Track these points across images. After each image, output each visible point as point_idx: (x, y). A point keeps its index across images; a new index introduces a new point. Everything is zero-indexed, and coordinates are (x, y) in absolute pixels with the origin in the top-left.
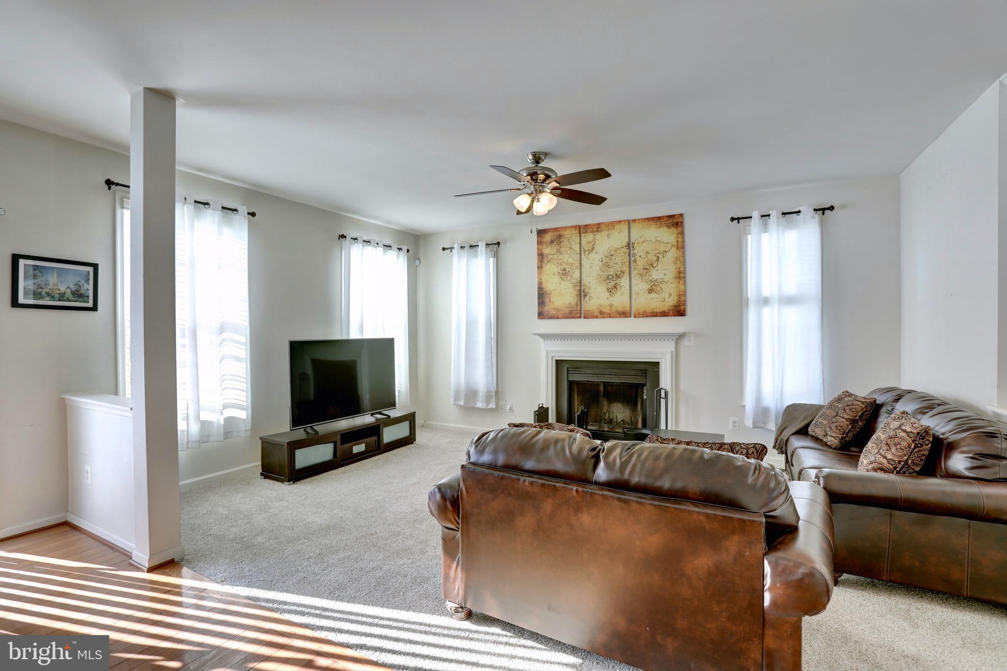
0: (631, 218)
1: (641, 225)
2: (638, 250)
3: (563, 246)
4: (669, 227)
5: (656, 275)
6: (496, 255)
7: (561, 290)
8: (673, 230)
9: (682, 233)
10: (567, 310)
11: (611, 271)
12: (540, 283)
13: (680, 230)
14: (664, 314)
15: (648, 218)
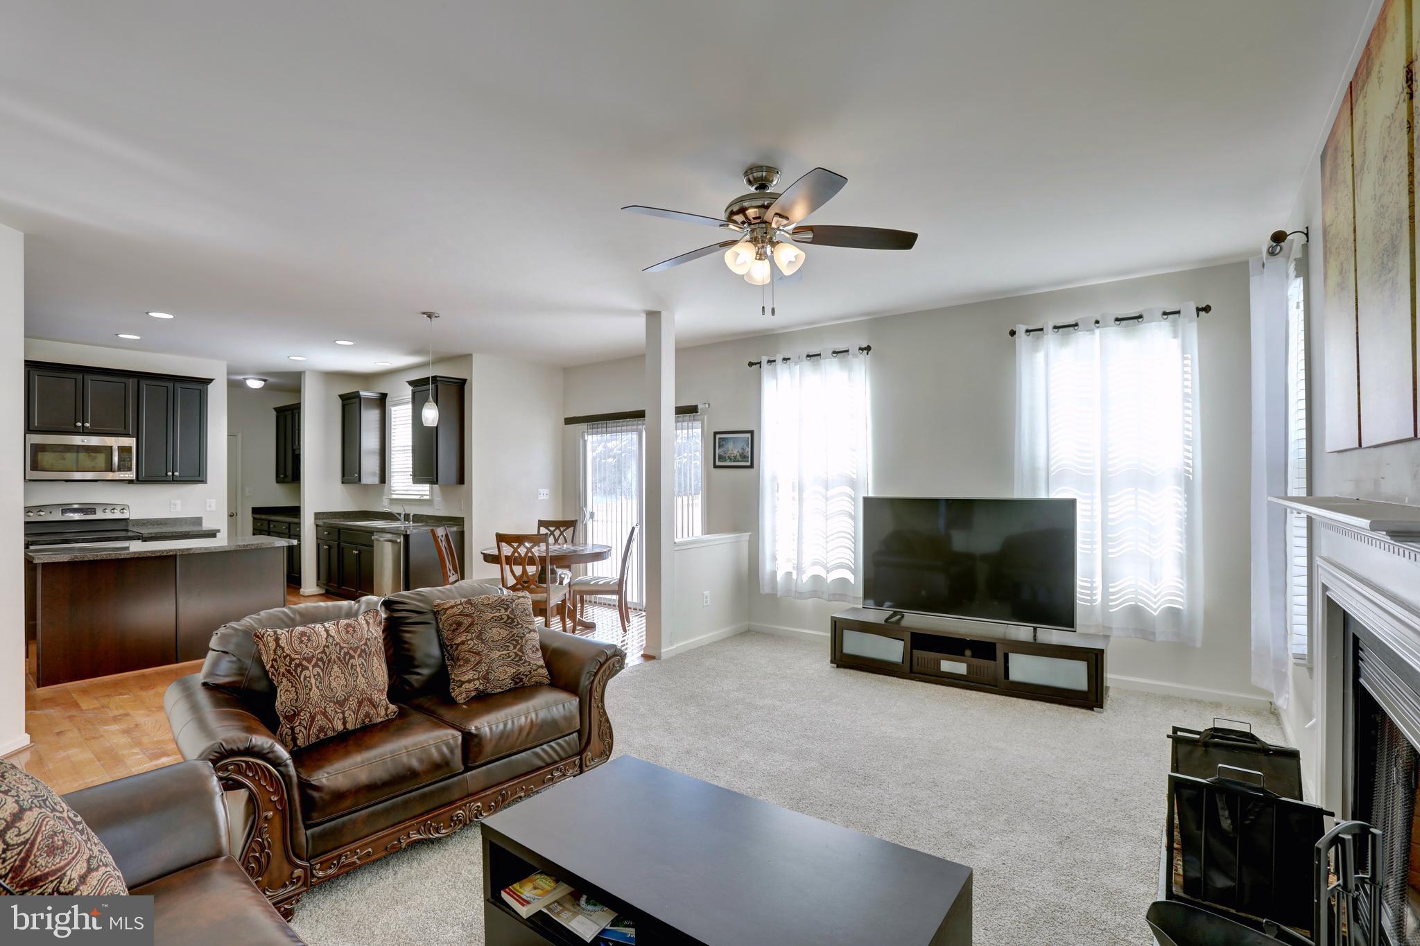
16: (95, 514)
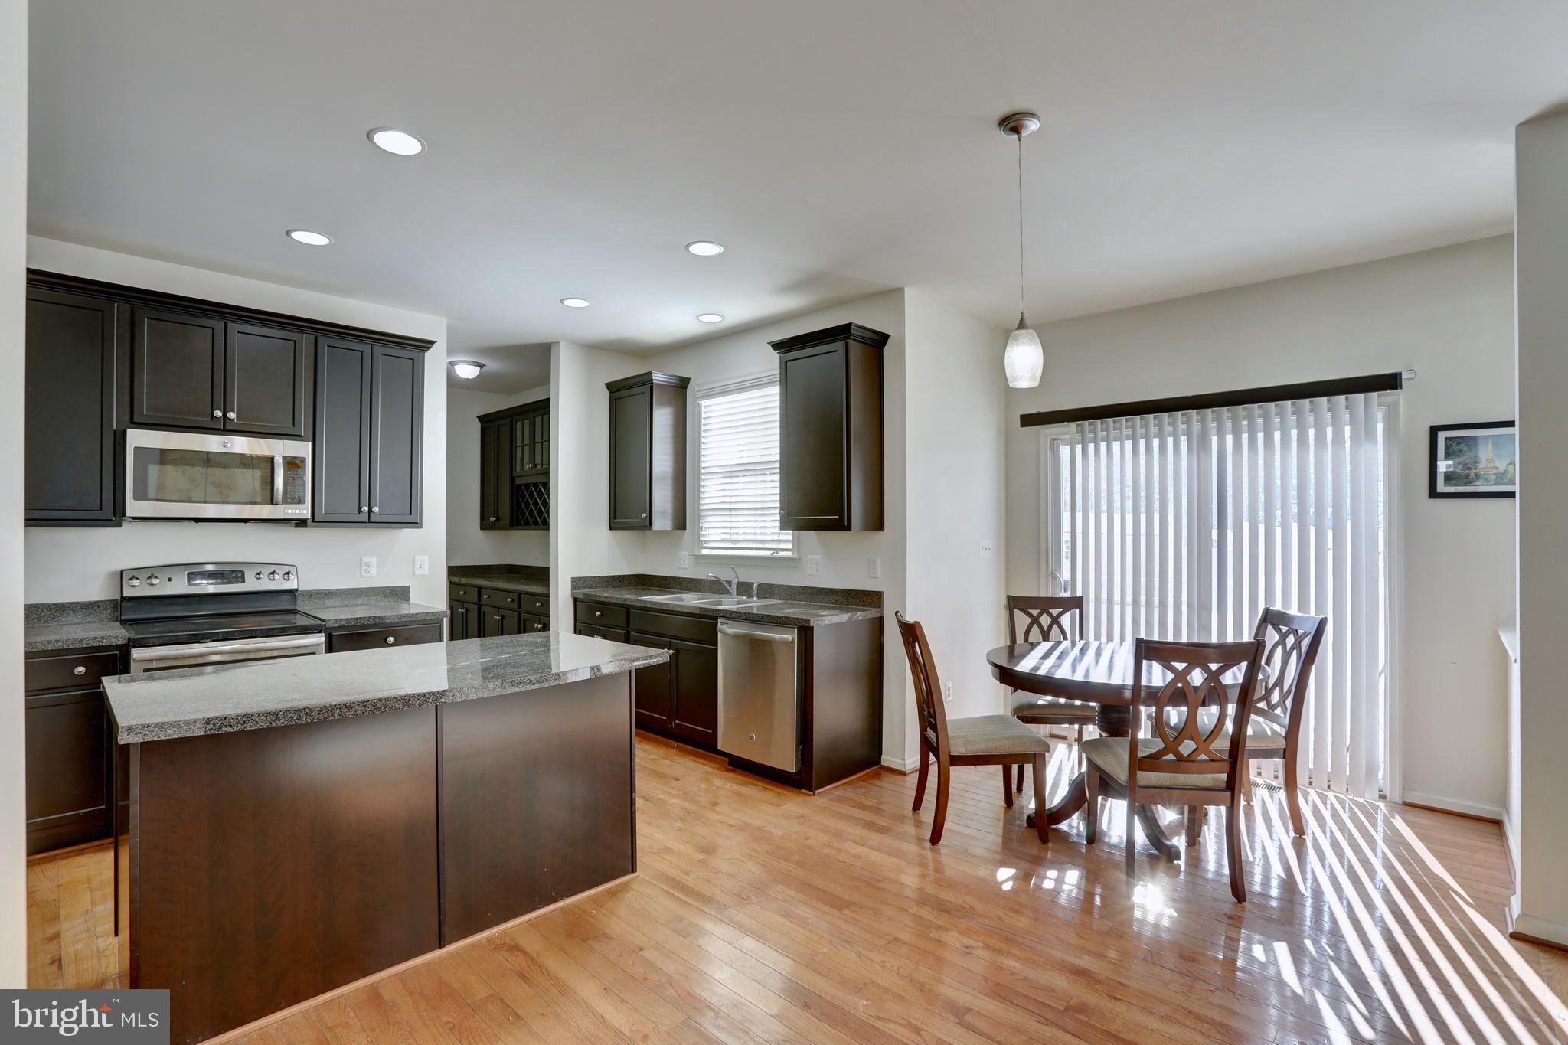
16: (243, 581)
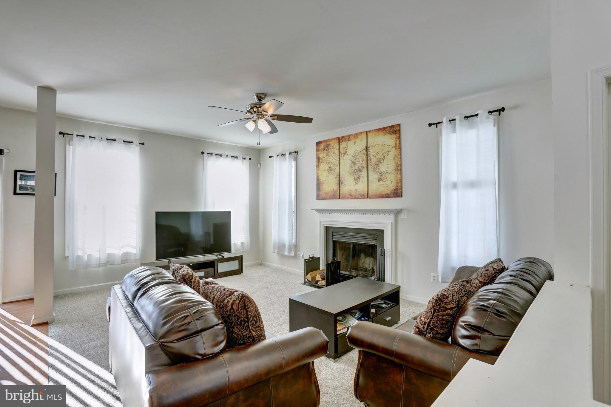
0: (367, 130)
1: (374, 134)
2: (372, 152)
3: (330, 151)
4: (391, 134)
5: (383, 168)
6: (296, 160)
7: (329, 181)
8: (394, 136)
9: (399, 138)
10: (332, 194)
11: (356, 167)
12: (318, 177)
13: (397, 135)
14: (387, 196)
15: (378, 129)
